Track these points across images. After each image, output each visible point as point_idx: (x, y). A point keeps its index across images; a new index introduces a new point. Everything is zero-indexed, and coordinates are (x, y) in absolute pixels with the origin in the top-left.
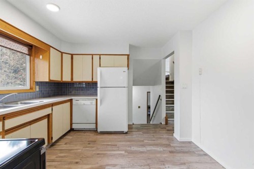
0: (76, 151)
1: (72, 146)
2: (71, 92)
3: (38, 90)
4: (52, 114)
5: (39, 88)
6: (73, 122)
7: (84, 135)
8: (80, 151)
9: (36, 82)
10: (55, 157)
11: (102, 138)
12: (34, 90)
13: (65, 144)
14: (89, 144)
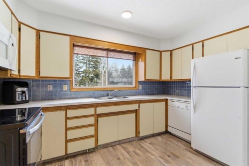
0: (150, 155)
1: (153, 148)
2: (175, 92)
3: (141, 88)
4: (139, 110)
5: (142, 87)
6: (169, 124)
7: (174, 144)
8: (153, 157)
9: (139, 82)
10: (133, 150)
11: (190, 159)
12: (137, 88)
13: (150, 144)
14: (169, 156)
